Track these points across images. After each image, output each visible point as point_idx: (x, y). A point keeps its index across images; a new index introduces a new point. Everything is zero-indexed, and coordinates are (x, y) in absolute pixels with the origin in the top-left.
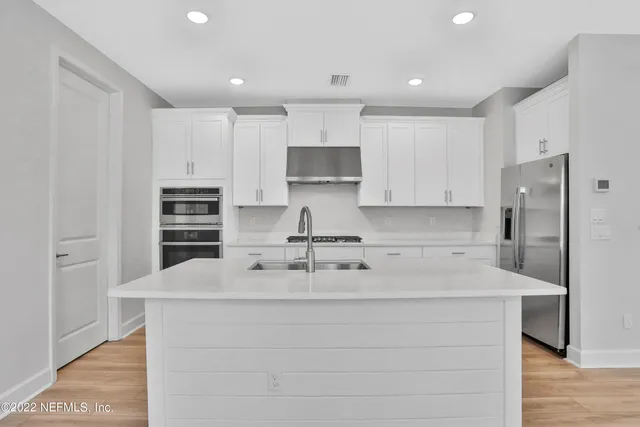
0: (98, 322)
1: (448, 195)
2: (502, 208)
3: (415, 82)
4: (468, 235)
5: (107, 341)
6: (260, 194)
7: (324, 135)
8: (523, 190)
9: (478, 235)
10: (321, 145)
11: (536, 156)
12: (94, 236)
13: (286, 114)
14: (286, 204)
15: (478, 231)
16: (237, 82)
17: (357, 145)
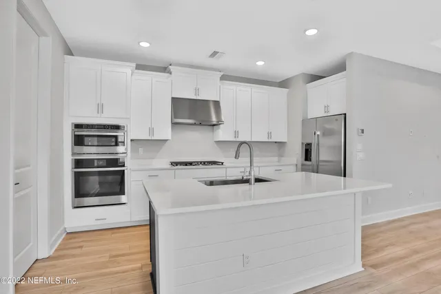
0: (31, 244)
1: (269, 134)
2: (302, 144)
3: (260, 63)
4: (276, 159)
5: (37, 260)
6: (151, 131)
7: (197, 91)
8: (318, 133)
9: (283, 158)
10: (195, 98)
11: (322, 114)
12: (29, 166)
13: (171, 73)
14: (170, 138)
15: (282, 156)
16: (145, 44)
17: (218, 100)
